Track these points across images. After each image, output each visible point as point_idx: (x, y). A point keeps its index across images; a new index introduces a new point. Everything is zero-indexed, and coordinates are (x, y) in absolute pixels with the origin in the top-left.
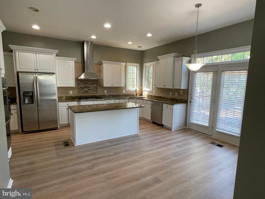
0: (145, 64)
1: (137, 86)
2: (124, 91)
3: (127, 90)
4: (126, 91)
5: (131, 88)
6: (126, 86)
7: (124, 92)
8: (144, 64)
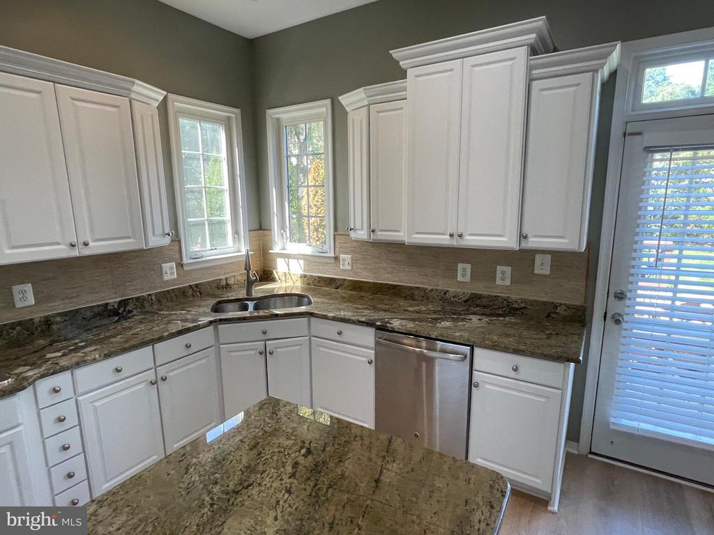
0: (273, 114)
1: (236, 232)
2: (170, 272)
3: (185, 261)
4: (180, 265)
5: (209, 247)
6: (177, 240)
7: (166, 278)
8: (269, 112)
